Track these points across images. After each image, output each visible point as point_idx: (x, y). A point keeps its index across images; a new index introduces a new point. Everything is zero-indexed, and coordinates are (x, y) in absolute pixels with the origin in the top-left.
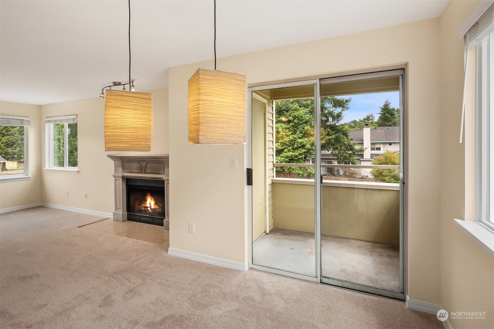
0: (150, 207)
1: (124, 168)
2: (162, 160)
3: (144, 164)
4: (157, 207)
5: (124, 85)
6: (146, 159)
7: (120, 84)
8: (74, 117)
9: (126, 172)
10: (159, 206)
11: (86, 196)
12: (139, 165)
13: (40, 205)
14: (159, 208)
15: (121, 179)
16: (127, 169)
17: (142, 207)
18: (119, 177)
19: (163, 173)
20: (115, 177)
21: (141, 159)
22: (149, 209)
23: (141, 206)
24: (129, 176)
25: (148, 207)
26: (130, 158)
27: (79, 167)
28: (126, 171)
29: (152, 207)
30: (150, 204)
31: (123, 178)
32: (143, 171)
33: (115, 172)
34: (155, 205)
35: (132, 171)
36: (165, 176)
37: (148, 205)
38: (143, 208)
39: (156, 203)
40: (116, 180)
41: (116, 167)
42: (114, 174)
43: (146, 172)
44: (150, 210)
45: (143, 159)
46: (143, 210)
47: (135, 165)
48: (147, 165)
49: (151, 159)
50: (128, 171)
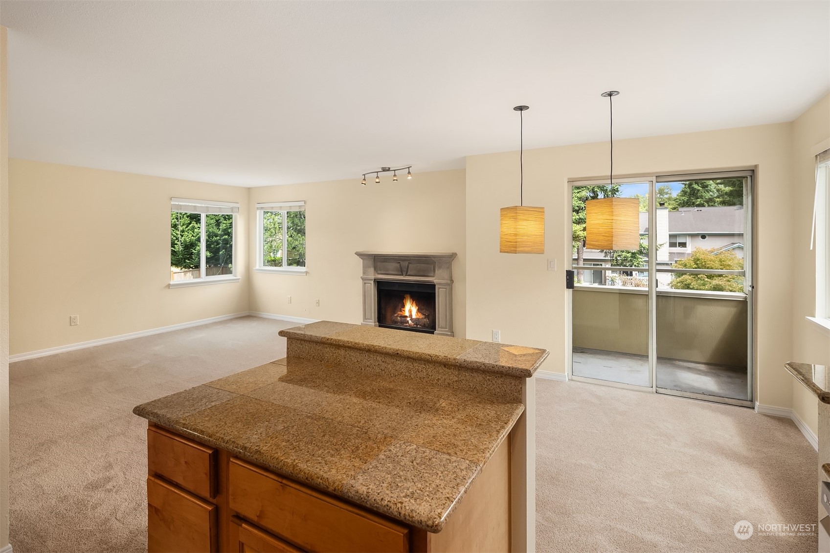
0: (411, 316)
1: (376, 269)
2: (433, 259)
3: (405, 264)
4: (420, 316)
5: (395, 170)
6: (409, 258)
7: (389, 170)
8: (302, 203)
9: (378, 274)
10: (424, 315)
11: (318, 303)
12: (398, 265)
13: (248, 314)
14: (425, 318)
15: (372, 282)
16: (380, 270)
17: (397, 316)
18: (371, 280)
19: (432, 275)
20: (363, 279)
21: (402, 258)
22: (408, 319)
23: (395, 315)
24: (381, 279)
25: (406, 317)
26: (386, 256)
27: (308, 267)
28: (379, 272)
29: (414, 317)
30: (410, 311)
31: (375, 280)
32: (404, 273)
33: (364, 273)
34: (419, 313)
35: (387, 273)
36: (435, 279)
37: (407, 314)
38: (399, 318)
39: (419, 311)
40: (365, 283)
41: (365, 268)
42: (362, 275)
43: (408, 274)
44: (410, 322)
45: (405, 258)
46: (399, 322)
47: (393, 265)
48: (410, 265)
49: (416, 258)
50: (382, 272)
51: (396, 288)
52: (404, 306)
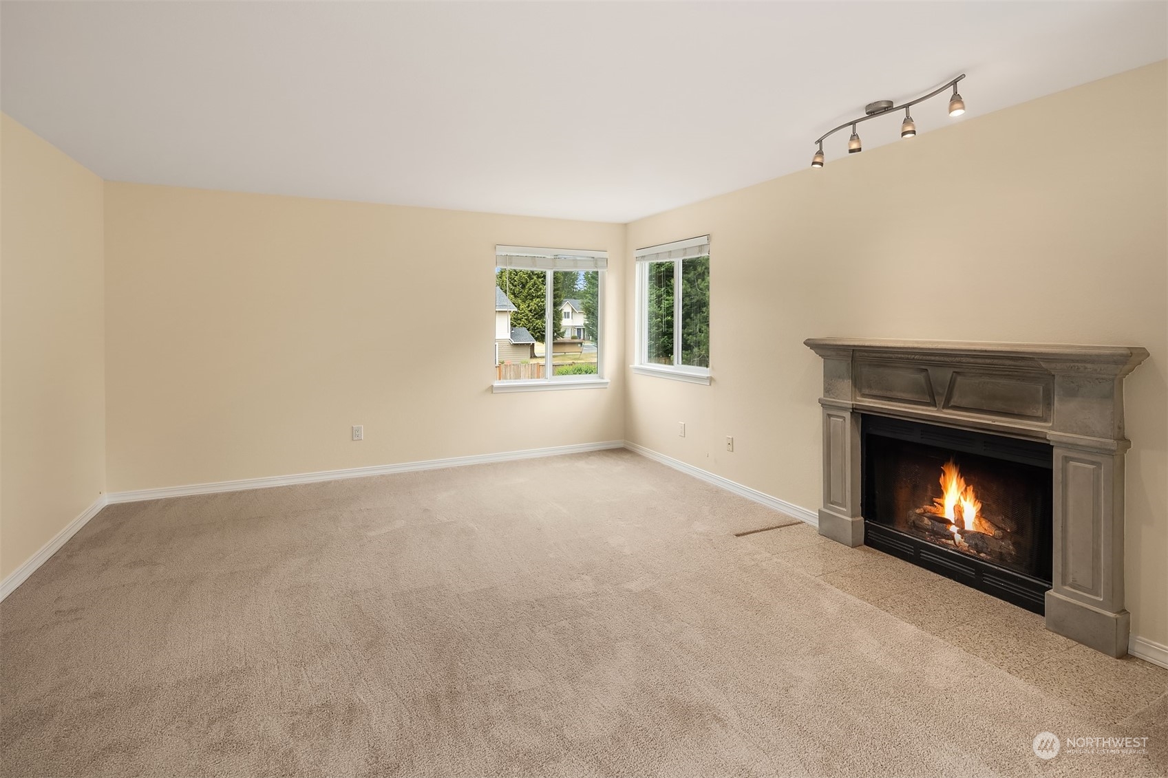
0: (960, 522)
1: (857, 384)
2: (1044, 365)
3: (946, 375)
4: (986, 528)
6: (958, 359)
8: (703, 240)
9: (864, 395)
10: (999, 528)
11: (731, 443)
12: (921, 378)
13: (621, 445)
14: (1002, 539)
15: (848, 415)
16: (870, 387)
17: (922, 515)
18: (844, 409)
19: (1039, 413)
20: (824, 405)
21: (933, 358)
22: (953, 529)
23: (918, 511)
24: (871, 409)
25: (947, 522)
26: (886, 352)
27: (713, 368)
28: (867, 391)
29: (970, 526)
30: (959, 510)
31: (855, 411)
32: (940, 400)
33: (827, 391)
34: (983, 522)
35: (888, 394)
36: (1051, 428)
37: (949, 514)
38: (926, 521)
39: (983, 513)
40: (829, 416)
41: (829, 377)
42: (822, 396)
43: (952, 403)
44: (958, 537)
45: (942, 359)
46: (927, 530)
47: (904, 377)
48: (959, 379)
49: (979, 361)
50: (875, 392)
51: (915, 438)
52: (939, 492)
